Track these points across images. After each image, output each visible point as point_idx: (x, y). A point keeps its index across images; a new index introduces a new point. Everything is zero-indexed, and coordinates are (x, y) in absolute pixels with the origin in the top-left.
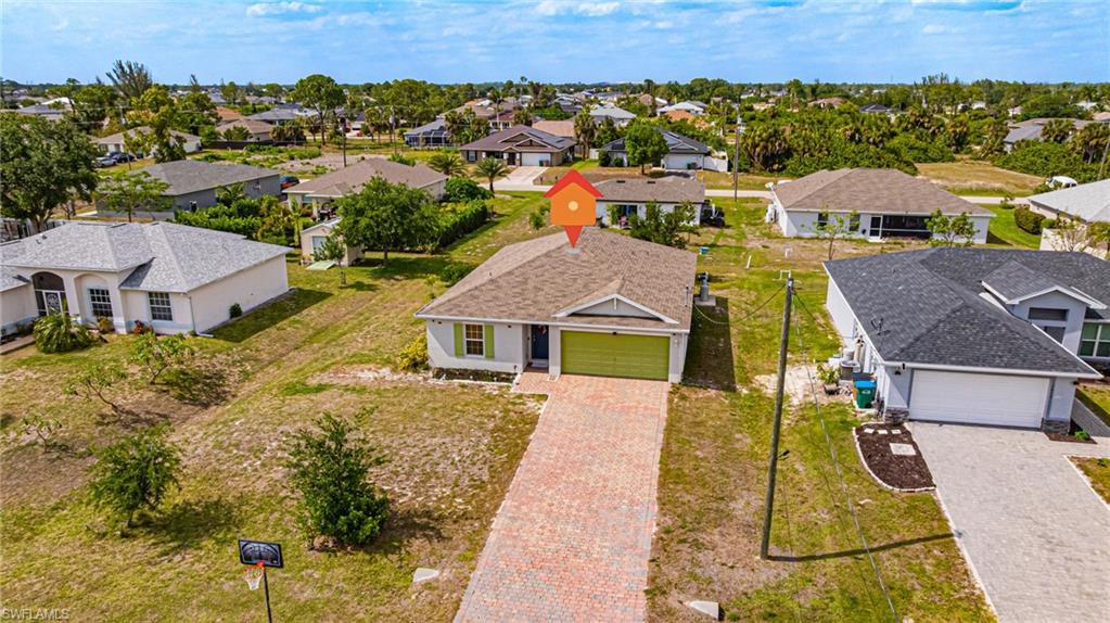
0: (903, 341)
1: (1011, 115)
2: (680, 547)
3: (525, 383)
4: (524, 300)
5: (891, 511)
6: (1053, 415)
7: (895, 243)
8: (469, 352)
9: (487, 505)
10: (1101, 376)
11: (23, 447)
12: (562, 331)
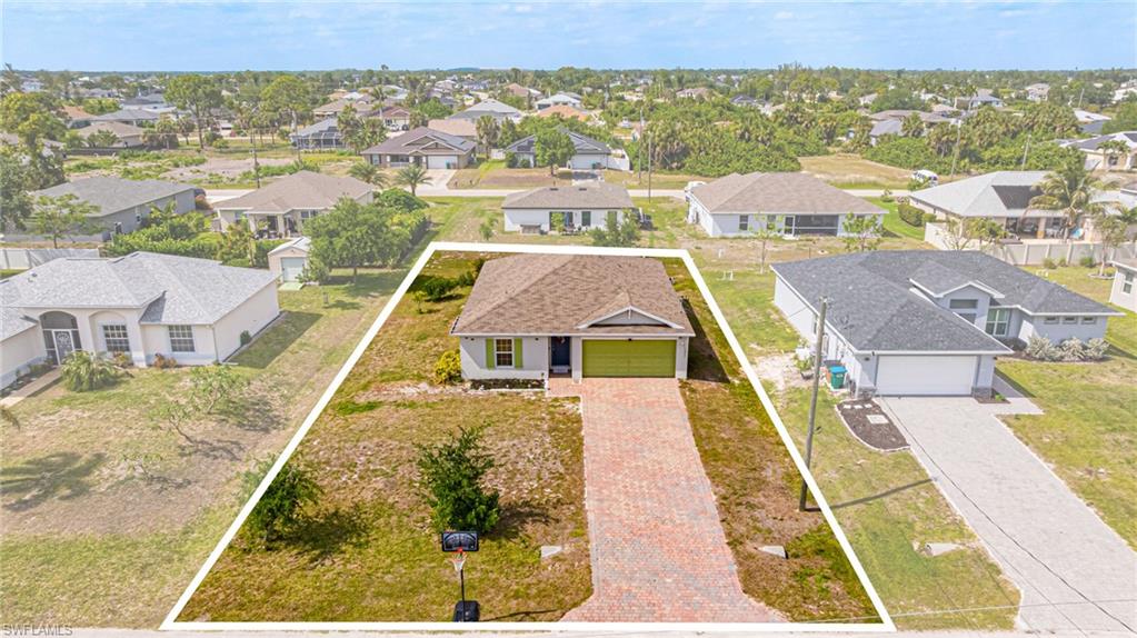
0: (868, 333)
1: (862, 103)
2: (739, 508)
3: (555, 388)
4: (546, 314)
5: (883, 467)
6: (980, 385)
7: (807, 240)
8: (499, 364)
9: (574, 492)
10: (1012, 352)
11: (122, 483)
12: (584, 341)
